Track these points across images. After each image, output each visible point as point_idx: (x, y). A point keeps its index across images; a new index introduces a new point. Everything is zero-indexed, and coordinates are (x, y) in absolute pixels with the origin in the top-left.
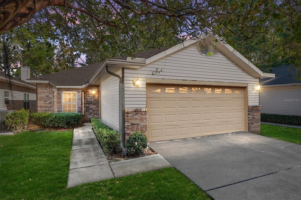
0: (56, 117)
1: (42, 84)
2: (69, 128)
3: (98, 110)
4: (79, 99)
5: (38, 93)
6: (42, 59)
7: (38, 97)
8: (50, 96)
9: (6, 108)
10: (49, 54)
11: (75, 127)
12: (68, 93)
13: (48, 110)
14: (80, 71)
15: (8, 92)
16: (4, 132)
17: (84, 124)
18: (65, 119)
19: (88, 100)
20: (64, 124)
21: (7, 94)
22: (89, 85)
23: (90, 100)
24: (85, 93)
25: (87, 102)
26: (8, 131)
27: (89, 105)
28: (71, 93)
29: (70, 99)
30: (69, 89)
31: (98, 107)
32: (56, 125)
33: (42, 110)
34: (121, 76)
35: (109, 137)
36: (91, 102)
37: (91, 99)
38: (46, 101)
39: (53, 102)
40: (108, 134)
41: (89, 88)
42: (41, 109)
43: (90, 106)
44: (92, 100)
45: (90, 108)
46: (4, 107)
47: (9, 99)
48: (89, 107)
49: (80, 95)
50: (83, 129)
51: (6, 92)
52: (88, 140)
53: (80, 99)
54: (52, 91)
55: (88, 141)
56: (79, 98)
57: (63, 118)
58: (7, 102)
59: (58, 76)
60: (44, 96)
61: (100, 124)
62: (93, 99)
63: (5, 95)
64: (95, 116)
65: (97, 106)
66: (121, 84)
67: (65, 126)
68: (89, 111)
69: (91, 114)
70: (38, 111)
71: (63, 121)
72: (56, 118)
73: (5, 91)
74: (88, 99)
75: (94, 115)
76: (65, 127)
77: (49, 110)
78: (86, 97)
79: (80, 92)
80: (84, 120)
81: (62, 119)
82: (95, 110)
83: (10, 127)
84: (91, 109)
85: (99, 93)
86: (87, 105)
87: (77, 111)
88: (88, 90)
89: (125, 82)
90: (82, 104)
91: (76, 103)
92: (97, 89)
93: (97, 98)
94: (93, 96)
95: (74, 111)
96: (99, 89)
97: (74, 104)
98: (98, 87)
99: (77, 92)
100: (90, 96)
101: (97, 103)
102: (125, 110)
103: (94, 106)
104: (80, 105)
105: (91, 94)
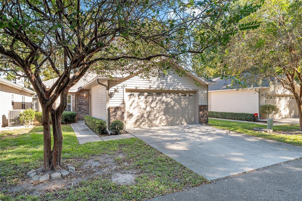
2: (66, 123)
3: (89, 110)
11: (71, 123)
15: (13, 95)
16: (18, 126)
17: (78, 121)
19: (80, 102)
22: (81, 89)
23: (82, 102)
24: (78, 96)
25: (80, 104)
26: (21, 125)
27: (81, 106)
31: (89, 107)
34: (107, 85)
35: (99, 123)
41: (81, 92)
44: (84, 102)
45: (82, 108)
47: (14, 101)
48: (81, 107)
49: (74, 98)
53: (74, 101)
62: (84, 101)
65: (87, 107)
66: (107, 91)
68: (81, 111)
75: (86, 114)
76: (64, 122)
78: (78, 99)
80: (78, 118)
82: (86, 110)
83: (23, 122)
84: (83, 109)
85: (89, 96)
86: (80, 106)
87: (71, 111)
88: (80, 94)
89: (110, 90)
90: (76, 105)
91: (71, 104)
92: (88, 93)
93: (88, 100)
94: (84, 99)
95: (70, 110)
96: (89, 92)
97: (69, 105)
98: (88, 91)
99: (71, 95)
100: (82, 99)
101: (88, 104)
102: (109, 107)
103: (85, 107)
104: (74, 106)
105: (83, 97)
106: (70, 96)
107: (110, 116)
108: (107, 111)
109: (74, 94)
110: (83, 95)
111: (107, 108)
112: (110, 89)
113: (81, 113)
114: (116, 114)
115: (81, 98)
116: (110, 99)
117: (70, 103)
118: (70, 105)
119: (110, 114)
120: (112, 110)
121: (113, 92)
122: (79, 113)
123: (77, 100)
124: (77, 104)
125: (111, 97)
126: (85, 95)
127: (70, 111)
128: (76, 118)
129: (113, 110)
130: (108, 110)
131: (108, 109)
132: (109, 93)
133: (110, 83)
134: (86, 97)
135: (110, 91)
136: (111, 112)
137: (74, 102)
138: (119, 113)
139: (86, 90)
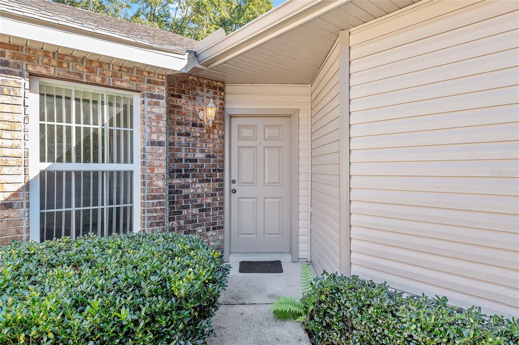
4: (153, 143)
22: (195, 68)
23: (190, 156)
27: (182, 181)
29: (87, 140)
31: (222, 189)
36: (191, 165)
37: (194, 151)
41: (183, 92)
43: (188, 187)
44: (199, 155)
45: (186, 197)
48: (185, 192)
49: (159, 117)
53: (160, 144)
56: (154, 137)
62: (202, 151)
64: (209, 234)
65: (216, 185)
68: (185, 212)
69: (190, 227)
74: (179, 150)
79: (160, 97)
82: (209, 204)
84: (194, 200)
87: (137, 228)
91: (136, 167)
92: (218, 102)
93: (217, 147)
94: (202, 135)
97: (121, 173)
98: (221, 89)
100: (188, 134)
101: (219, 170)
103: (206, 188)
104: (161, 183)
105: (194, 125)
113: (180, 228)
115: (184, 129)
117: (129, 161)
118: (128, 175)
126: (210, 113)
137: (162, 150)
139: (209, 86)
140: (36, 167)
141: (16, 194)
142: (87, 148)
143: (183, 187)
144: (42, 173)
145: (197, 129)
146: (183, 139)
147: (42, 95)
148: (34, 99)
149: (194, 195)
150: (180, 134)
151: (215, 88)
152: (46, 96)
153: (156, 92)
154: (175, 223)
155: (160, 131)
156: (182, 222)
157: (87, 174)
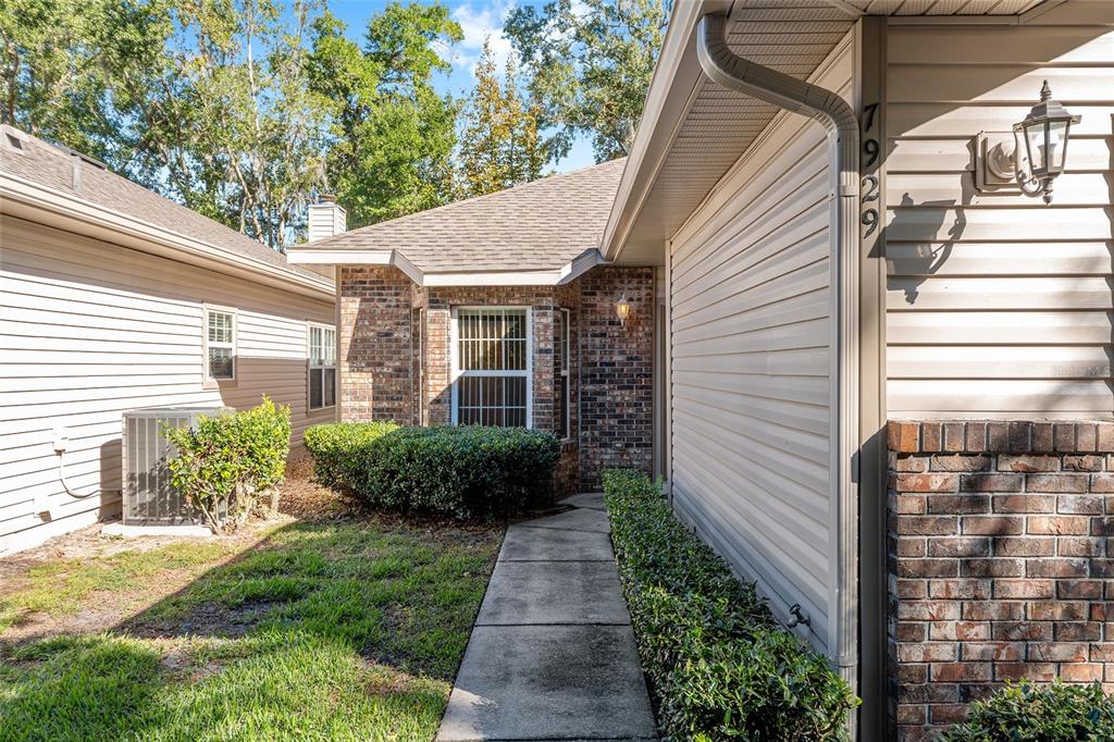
0: (410, 452)
1: (361, 271)
3: (649, 420)
4: (541, 351)
5: (343, 322)
6: (403, 168)
7: (343, 341)
8: (402, 334)
9: (218, 396)
10: (431, 141)
12: (485, 318)
13: (388, 410)
14: (553, 195)
15: (228, 318)
16: (172, 523)
17: (569, 501)
18: (458, 470)
19: (592, 358)
20: (454, 499)
21: (225, 328)
22: (598, 266)
23: (606, 359)
24: (578, 317)
25: (589, 371)
26: (188, 518)
27: (596, 387)
28: (499, 318)
29: (492, 349)
30: (490, 295)
31: (649, 399)
32: (416, 499)
33: (360, 410)
34: (850, 97)
35: (737, 716)
36: (607, 370)
37: (611, 353)
38: (377, 359)
39: (411, 369)
40: (733, 684)
41: (598, 288)
42: (357, 404)
43: (604, 394)
44: (617, 358)
45: (602, 405)
46: (206, 390)
47: (234, 354)
48: (600, 399)
49: (546, 326)
50: (561, 534)
51: (220, 316)
52: (574, 640)
53: (547, 351)
54: (408, 306)
55: (572, 650)
56: (542, 345)
57: (448, 460)
58: (223, 368)
59: (440, 226)
60: (372, 334)
61: (659, 527)
62: (621, 353)
63: (212, 332)
64: (631, 450)
65: (642, 393)
66: (852, 180)
67: (457, 507)
68: (600, 422)
69: (606, 439)
70: (344, 415)
71: (445, 477)
72: (410, 460)
73: (212, 315)
74: (593, 353)
75: (628, 446)
76: (461, 515)
77: (394, 410)
78: (581, 341)
79: (547, 308)
80: (572, 477)
81: (440, 469)
82: (630, 415)
84: (611, 410)
85: (652, 311)
86: (590, 387)
88: (590, 300)
89: (888, 165)
90: (559, 382)
91: (528, 373)
92: (644, 292)
93: (643, 347)
94: (622, 334)
95: (517, 419)
96: (653, 289)
97: (517, 379)
98: (649, 276)
99: (529, 311)
100: (603, 335)
101: (645, 376)
102: (886, 432)
103: (627, 396)
104: (548, 388)
105: (612, 323)
106: (524, 318)
107: (892, 567)
108: (850, 490)
109: (549, 301)
110: (613, 311)
111: (850, 445)
112: (903, 152)
113: (594, 439)
114: (998, 539)
115: (598, 329)
116: (896, 298)
117: (524, 368)
118: (524, 379)
119: (892, 546)
120: (936, 482)
121: (952, 187)
122: (585, 440)
123: (574, 342)
124: (574, 376)
125: (908, 277)
126: (623, 310)
127: (524, 424)
128: (561, 475)
129: (944, 477)
130: (858, 477)
131: (859, 459)
132: (888, 218)
133: (893, 56)
134: (634, 321)
135: (894, 189)
136: (909, 505)
137: (549, 357)
138: (1044, 523)
139: (631, 275)
140: (456, 373)
141: (442, 394)
142: (492, 358)
143: (598, 393)
144: (460, 379)
145: (615, 328)
146: (597, 340)
147: (460, 318)
148: (454, 323)
149: (611, 404)
150: (594, 335)
151: (639, 276)
152: (465, 319)
153: (544, 304)
154: (588, 433)
155: (547, 339)
156: (596, 433)
157: (492, 378)
